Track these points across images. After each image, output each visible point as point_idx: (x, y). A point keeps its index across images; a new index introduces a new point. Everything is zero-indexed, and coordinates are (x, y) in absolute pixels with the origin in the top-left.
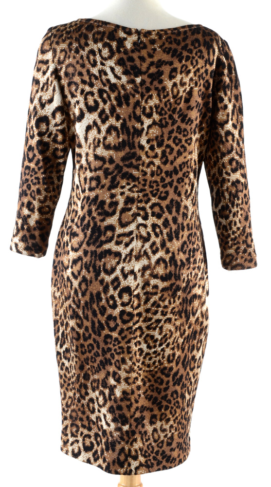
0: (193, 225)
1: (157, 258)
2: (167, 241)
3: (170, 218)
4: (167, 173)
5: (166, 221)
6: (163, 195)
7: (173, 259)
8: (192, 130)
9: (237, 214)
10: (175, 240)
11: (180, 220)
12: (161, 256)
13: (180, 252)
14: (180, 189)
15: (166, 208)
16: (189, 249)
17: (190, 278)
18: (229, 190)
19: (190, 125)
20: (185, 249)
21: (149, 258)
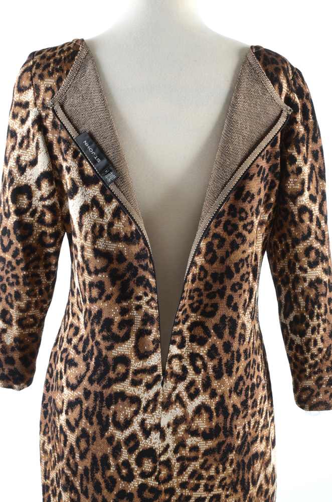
0: (251, 350)
1: (196, 405)
2: (213, 379)
3: (219, 344)
4: (214, 276)
5: (214, 348)
6: (209, 309)
7: (221, 405)
8: (254, 210)
9: (318, 329)
10: (225, 378)
11: (235, 345)
12: (202, 403)
13: (233, 394)
14: (236, 299)
15: (214, 329)
16: (246, 386)
17: (247, 430)
18: (306, 294)
19: (250, 202)
20: (240, 388)
21: (184, 405)
